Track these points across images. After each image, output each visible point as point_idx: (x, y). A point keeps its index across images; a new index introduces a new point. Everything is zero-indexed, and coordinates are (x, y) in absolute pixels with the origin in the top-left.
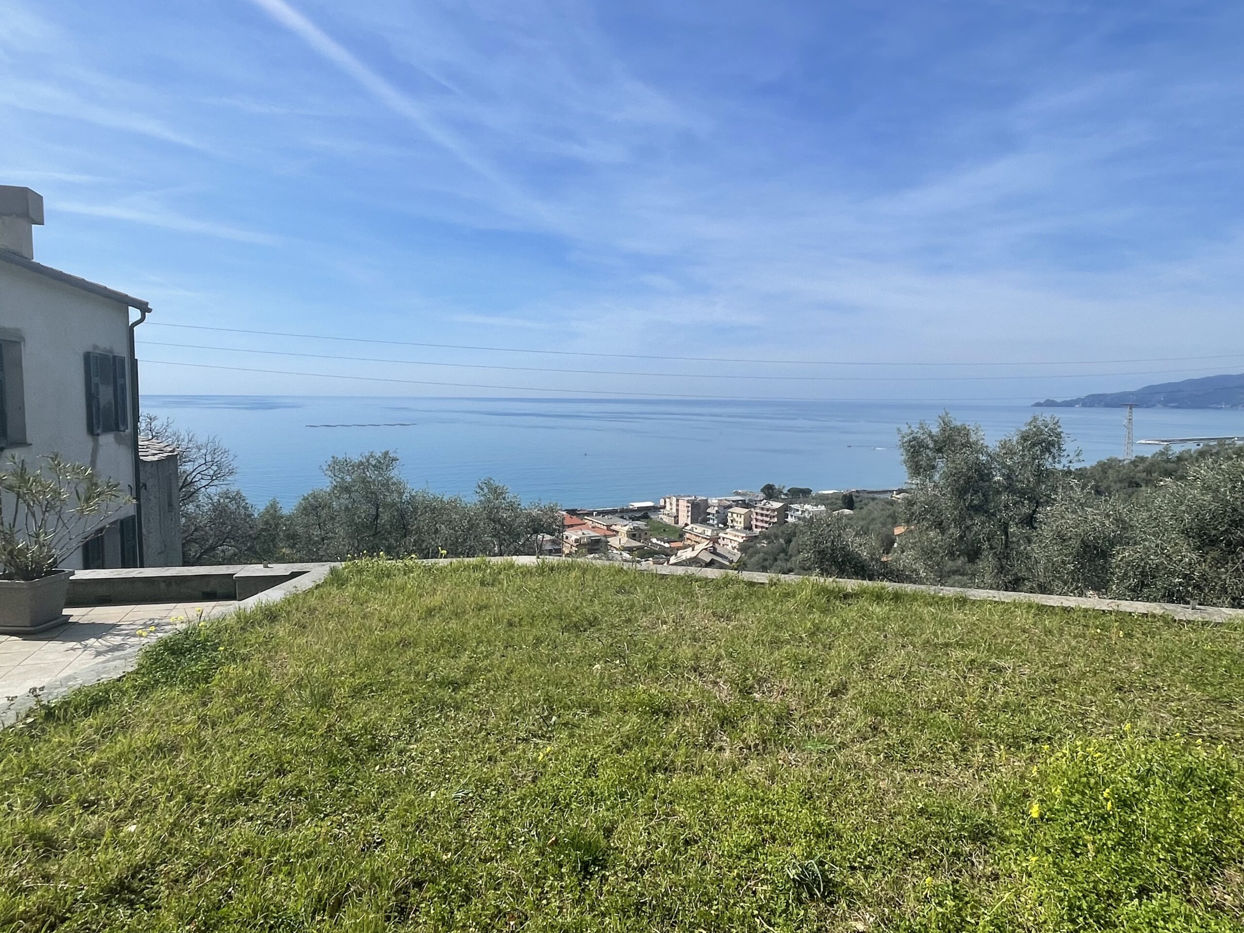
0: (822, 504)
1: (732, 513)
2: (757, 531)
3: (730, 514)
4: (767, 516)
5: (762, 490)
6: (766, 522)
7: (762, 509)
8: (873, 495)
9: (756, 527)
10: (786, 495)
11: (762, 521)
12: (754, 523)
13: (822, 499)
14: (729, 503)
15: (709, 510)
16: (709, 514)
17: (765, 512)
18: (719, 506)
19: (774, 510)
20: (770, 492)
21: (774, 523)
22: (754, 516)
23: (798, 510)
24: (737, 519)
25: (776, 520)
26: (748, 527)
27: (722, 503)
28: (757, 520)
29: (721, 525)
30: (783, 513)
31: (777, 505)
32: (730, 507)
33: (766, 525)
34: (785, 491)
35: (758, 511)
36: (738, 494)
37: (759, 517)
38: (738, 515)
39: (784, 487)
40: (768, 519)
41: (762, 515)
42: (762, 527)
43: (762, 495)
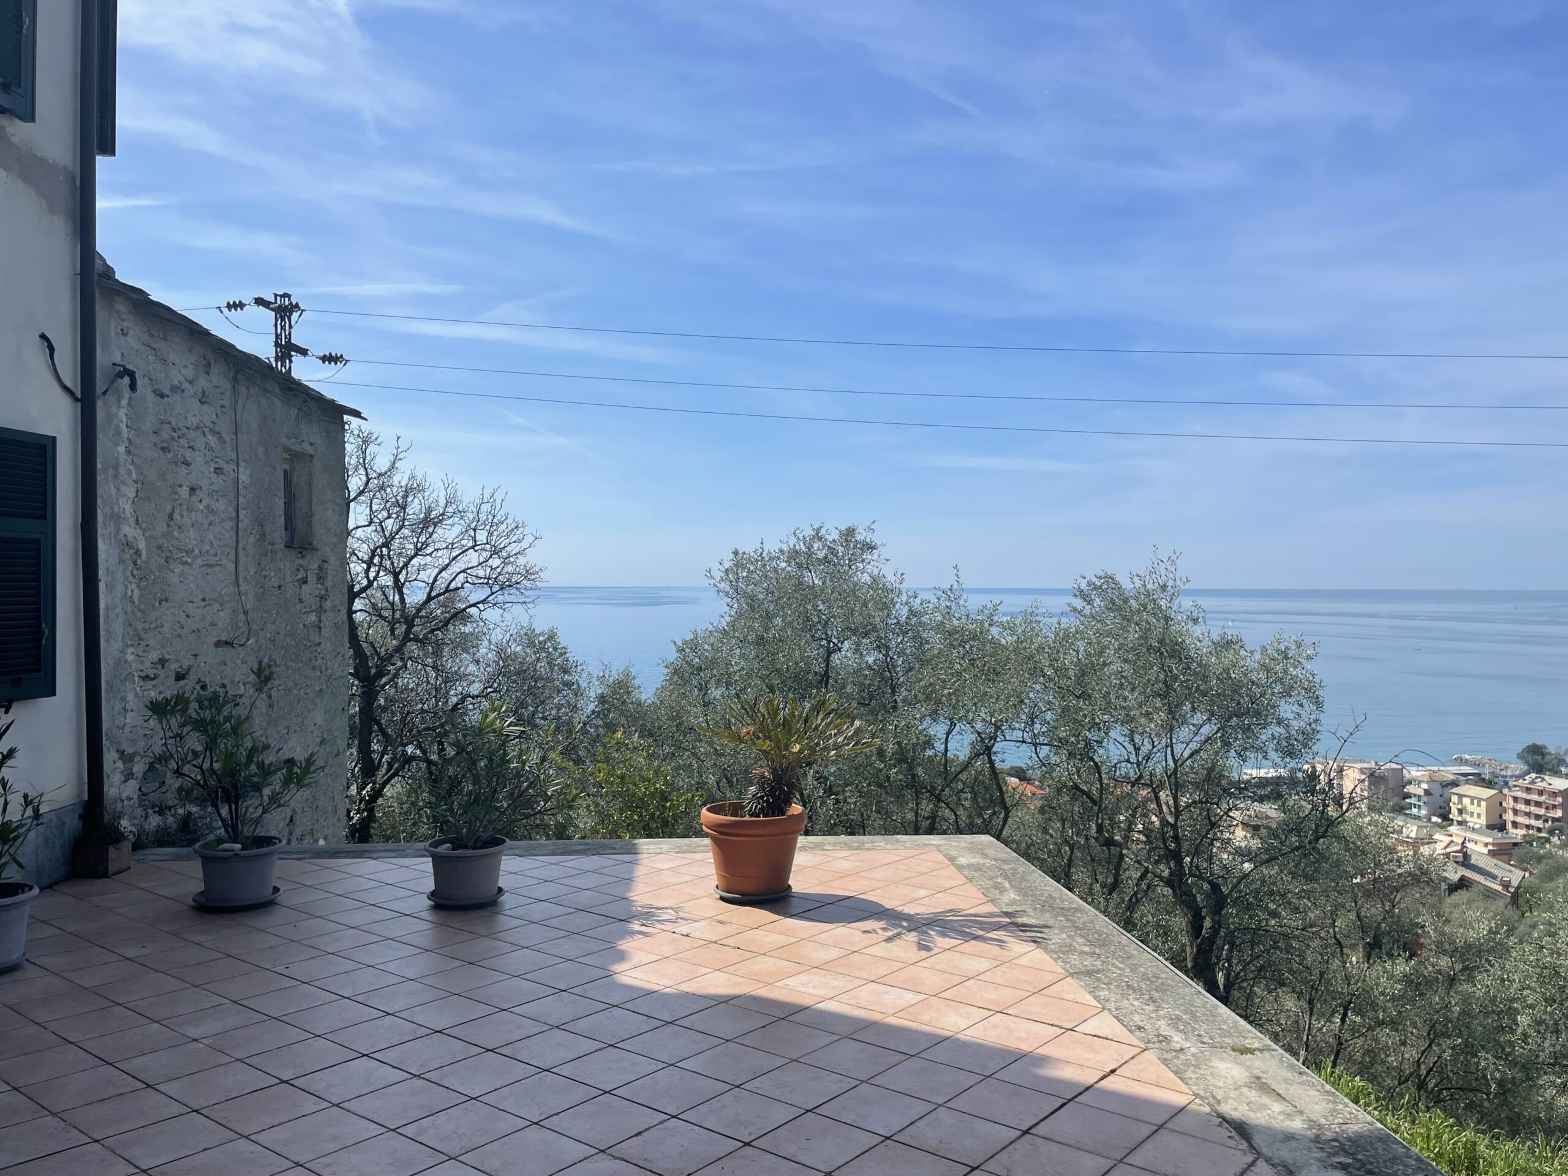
1: (1461, 796)
2: (1518, 834)
3: (1455, 799)
4: (1538, 804)
5: (1520, 756)
6: (1538, 817)
7: (1528, 790)
9: (1515, 825)
12: (1509, 817)
14: (1452, 777)
15: (1410, 789)
16: (1408, 796)
17: (1534, 797)
18: (1431, 781)
19: (1554, 794)
20: (1539, 760)
21: (1554, 820)
22: (1509, 803)
24: (1470, 808)
25: (1559, 813)
26: (1499, 826)
27: (1436, 777)
28: (1516, 812)
29: (1434, 819)
32: (1455, 784)
33: (1539, 824)
35: (1519, 794)
37: (1521, 807)
38: (1473, 802)
40: (1541, 811)
41: (1527, 802)
42: (1528, 827)
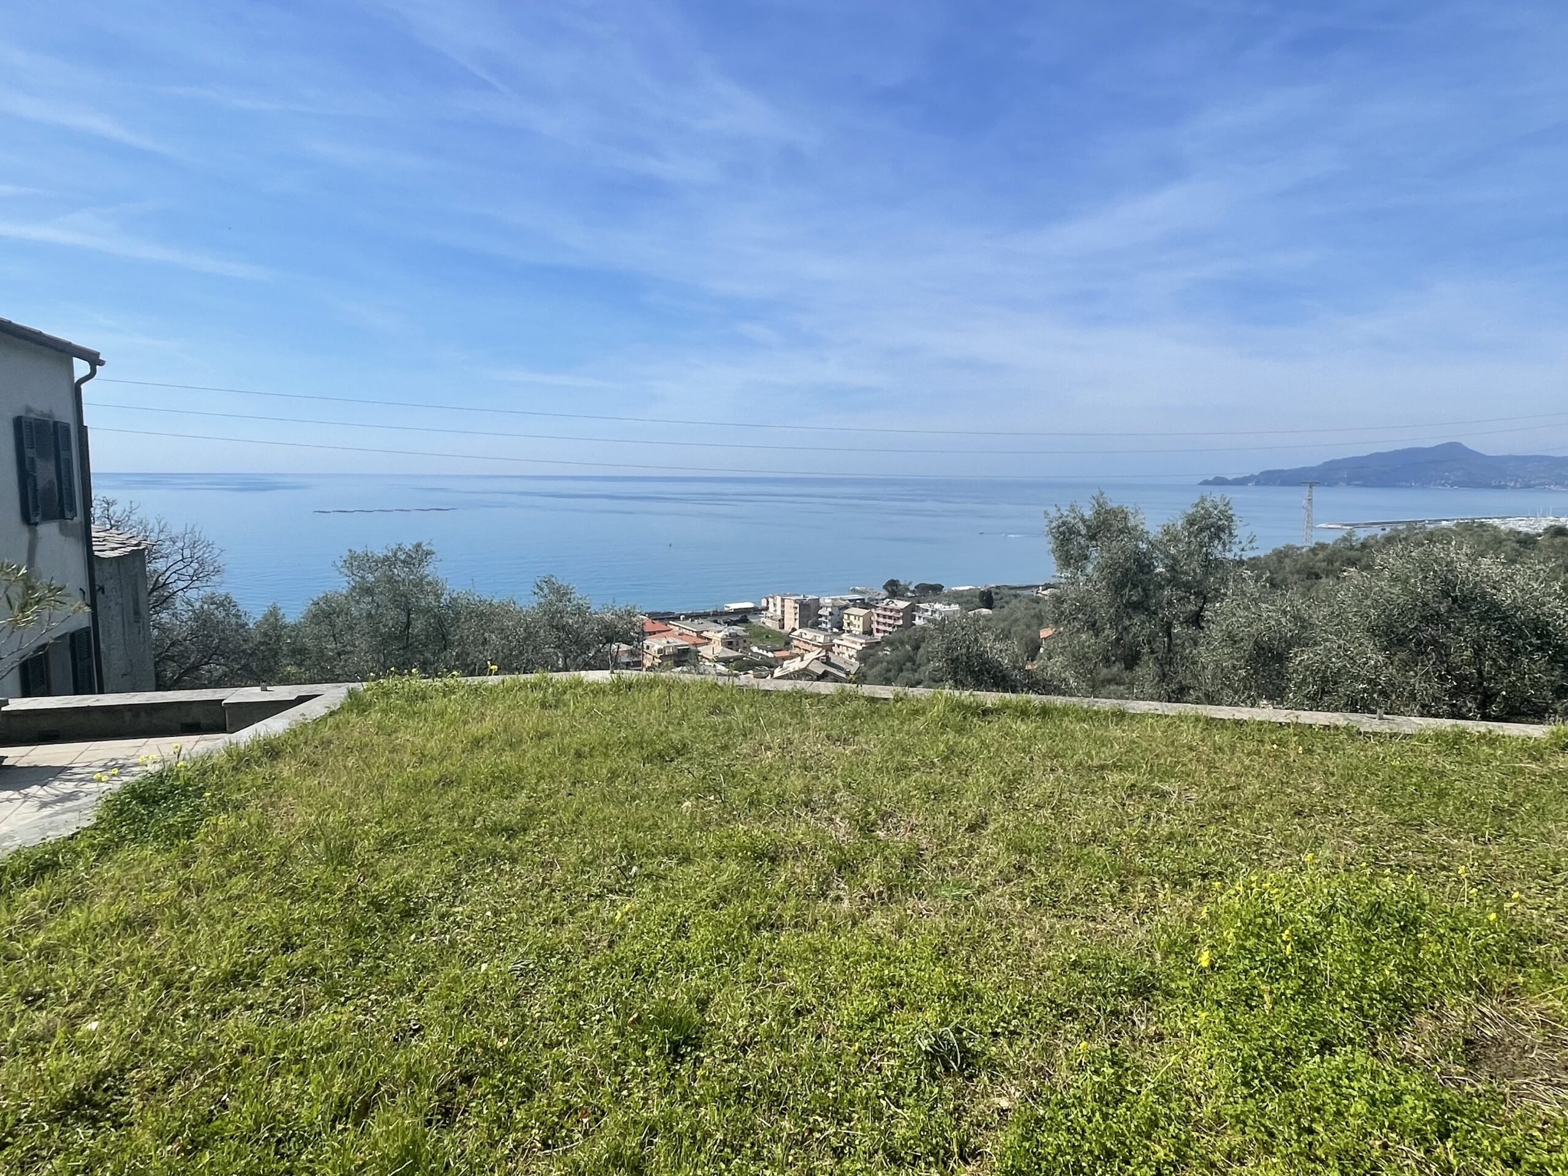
0: (955, 603)
1: (849, 615)
2: (878, 636)
3: (846, 617)
4: (890, 617)
5: (885, 587)
6: (890, 625)
7: (885, 609)
8: (1015, 591)
9: (878, 631)
10: (913, 592)
11: (885, 624)
12: (875, 626)
13: (957, 597)
14: (844, 603)
15: (820, 612)
16: (821, 616)
17: (888, 613)
18: (833, 606)
19: (898, 611)
20: (894, 589)
21: (898, 626)
22: (875, 618)
23: (927, 611)
24: (855, 622)
25: (901, 622)
26: (868, 632)
27: (837, 603)
28: (878, 623)
29: (835, 630)
30: (909, 614)
31: (902, 604)
32: (846, 607)
33: (890, 629)
34: (912, 588)
35: (880, 612)
36: (854, 591)
37: (881, 620)
38: (855, 618)
39: (910, 583)
40: (891, 622)
41: (884, 617)
42: (885, 631)
43: (884, 593)
